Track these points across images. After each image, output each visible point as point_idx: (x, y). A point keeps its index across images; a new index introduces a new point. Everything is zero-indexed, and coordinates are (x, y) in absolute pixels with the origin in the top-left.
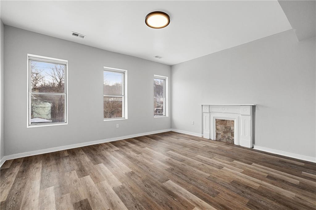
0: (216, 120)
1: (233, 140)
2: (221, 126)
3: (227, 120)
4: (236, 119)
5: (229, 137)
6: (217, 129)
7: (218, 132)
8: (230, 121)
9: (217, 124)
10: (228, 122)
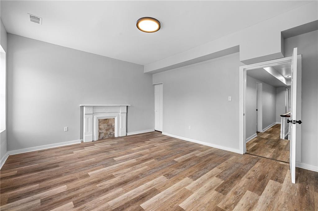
0: (99, 120)
1: (114, 134)
2: (104, 125)
3: (109, 119)
4: (116, 117)
5: (111, 133)
6: (100, 129)
7: (101, 132)
8: (111, 119)
9: (100, 124)
10: (110, 120)
